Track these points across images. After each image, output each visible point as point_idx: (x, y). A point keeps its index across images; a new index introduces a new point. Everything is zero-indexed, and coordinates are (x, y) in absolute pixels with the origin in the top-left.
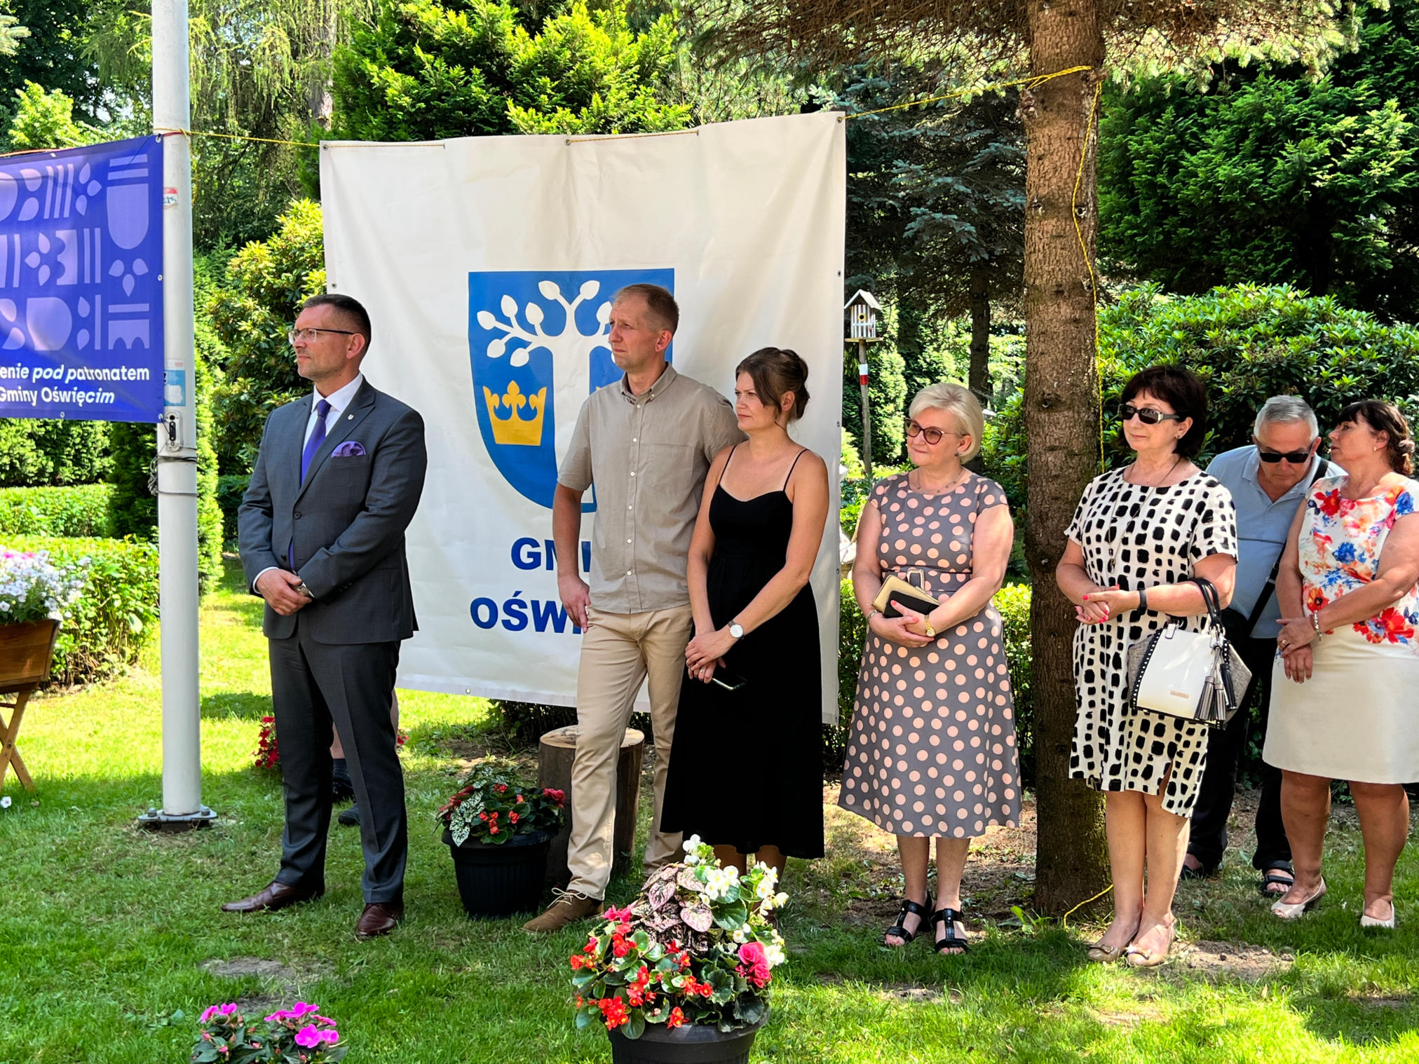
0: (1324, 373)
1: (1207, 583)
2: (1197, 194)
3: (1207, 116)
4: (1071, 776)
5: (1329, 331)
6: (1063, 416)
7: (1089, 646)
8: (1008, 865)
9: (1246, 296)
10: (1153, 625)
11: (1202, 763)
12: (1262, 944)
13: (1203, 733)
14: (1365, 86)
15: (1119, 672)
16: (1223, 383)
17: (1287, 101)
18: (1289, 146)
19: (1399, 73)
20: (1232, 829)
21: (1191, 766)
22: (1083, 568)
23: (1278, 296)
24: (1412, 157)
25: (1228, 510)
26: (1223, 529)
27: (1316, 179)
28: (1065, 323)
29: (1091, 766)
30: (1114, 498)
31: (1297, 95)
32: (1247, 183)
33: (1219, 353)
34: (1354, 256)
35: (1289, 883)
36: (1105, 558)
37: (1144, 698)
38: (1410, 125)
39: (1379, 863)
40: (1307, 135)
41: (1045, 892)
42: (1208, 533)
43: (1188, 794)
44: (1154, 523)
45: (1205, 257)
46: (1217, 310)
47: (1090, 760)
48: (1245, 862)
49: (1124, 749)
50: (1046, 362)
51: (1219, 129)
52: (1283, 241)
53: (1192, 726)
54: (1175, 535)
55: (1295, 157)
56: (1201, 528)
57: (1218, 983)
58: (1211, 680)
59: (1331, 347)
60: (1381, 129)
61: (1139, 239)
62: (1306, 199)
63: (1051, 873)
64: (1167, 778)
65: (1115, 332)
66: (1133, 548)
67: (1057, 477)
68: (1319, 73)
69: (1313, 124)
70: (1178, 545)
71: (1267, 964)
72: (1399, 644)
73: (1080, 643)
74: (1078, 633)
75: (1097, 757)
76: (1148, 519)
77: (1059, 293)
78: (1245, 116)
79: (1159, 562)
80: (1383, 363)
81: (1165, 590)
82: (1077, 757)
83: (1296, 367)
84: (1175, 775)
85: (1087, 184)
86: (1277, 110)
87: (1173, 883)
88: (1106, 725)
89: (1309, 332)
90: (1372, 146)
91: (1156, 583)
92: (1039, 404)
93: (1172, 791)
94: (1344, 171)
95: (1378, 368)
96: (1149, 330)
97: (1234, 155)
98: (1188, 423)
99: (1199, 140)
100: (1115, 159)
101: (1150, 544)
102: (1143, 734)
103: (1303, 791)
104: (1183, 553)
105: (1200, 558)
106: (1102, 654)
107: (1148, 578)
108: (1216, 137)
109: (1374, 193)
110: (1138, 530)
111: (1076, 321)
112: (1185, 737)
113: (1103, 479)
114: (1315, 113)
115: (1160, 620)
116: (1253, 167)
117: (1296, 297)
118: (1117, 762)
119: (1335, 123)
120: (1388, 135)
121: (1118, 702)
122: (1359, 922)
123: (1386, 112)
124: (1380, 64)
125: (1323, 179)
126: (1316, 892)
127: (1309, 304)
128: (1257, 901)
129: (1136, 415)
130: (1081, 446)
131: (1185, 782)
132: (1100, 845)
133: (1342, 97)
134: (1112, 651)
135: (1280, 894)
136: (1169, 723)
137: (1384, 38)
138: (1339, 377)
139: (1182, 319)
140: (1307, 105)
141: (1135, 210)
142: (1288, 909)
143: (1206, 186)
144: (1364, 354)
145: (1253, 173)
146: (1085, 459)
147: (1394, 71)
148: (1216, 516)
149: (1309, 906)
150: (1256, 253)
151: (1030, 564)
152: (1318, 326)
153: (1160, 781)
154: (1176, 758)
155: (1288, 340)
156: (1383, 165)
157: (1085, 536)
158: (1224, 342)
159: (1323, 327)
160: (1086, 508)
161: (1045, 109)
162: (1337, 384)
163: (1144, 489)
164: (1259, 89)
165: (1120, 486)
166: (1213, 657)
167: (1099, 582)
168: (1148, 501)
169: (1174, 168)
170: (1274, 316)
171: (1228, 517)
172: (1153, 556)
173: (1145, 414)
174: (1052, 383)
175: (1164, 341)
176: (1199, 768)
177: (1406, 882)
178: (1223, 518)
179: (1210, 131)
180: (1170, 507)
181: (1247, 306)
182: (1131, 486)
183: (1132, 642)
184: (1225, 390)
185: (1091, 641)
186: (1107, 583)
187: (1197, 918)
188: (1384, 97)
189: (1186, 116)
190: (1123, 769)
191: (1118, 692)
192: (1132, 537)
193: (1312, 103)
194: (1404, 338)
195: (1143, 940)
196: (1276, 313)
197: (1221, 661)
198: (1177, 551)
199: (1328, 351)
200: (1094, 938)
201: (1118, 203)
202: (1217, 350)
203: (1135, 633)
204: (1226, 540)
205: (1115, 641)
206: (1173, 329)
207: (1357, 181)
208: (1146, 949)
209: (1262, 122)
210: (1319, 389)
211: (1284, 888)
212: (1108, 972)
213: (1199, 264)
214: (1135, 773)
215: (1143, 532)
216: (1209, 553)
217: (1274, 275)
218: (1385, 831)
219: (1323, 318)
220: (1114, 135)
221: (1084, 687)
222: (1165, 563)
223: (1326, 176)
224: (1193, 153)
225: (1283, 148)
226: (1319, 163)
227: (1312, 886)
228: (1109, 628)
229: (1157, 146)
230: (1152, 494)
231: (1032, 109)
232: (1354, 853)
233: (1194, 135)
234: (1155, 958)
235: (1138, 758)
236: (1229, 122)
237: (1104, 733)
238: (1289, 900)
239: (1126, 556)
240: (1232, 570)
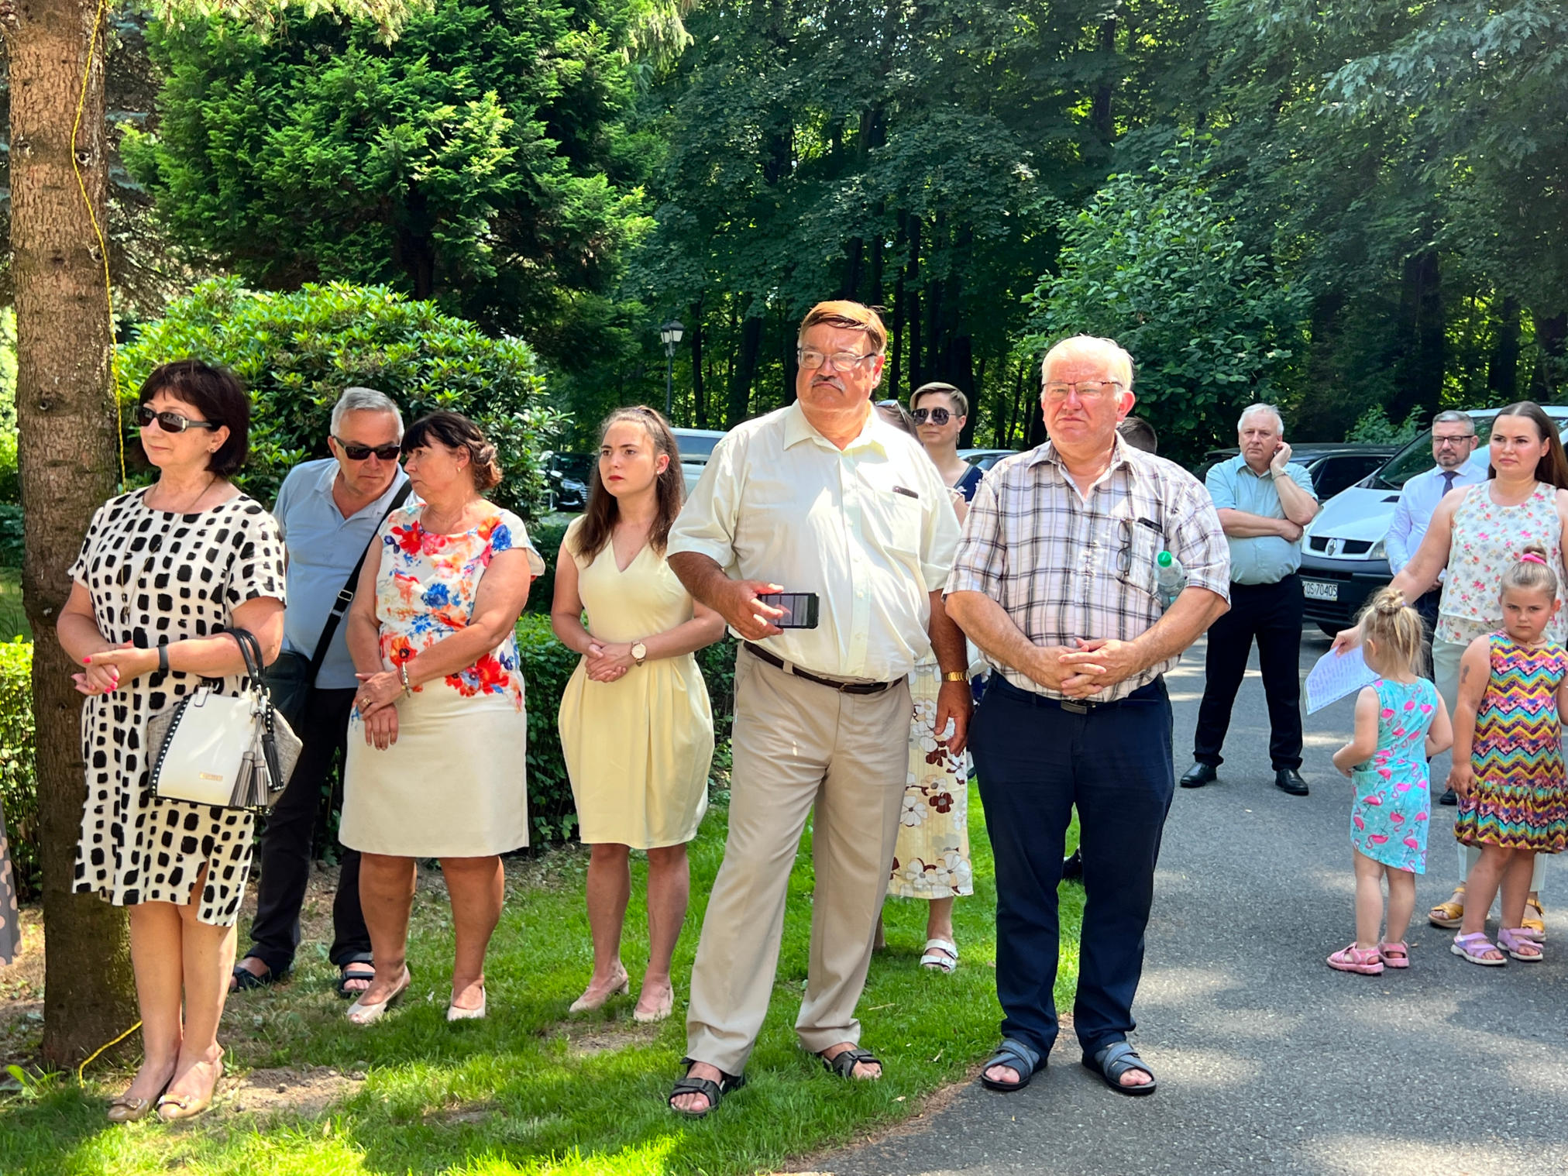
0: (425, 385)
1: (248, 635)
2: (284, 177)
3: (293, 88)
4: (74, 891)
5: (429, 340)
6: (67, 422)
7: (99, 720)
8: (20, 1004)
9: (340, 295)
10: (180, 690)
11: (246, 858)
12: (330, 1064)
13: (247, 820)
14: (462, 74)
15: (135, 752)
16: (314, 394)
17: (380, 81)
18: (384, 131)
19: (498, 64)
20: (310, 917)
21: (232, 863)
22: (92, 621)
23: (375, 298)
24: (514, 156)
25: (272, 543)
26: (267, 566)
27: (414, 171)
28: (68, 300)
29: (101, 875)
30: (129, 527)
31: (391, 75)
32: (339, 168)
33: (309, 360)
34: (457, 256)
35: (369, 978)
36: (117, 604)
37: (165, 785)
38: (510, 122)
39: (470, 943)
40: (403, 120)
41: (56, 1040)
42: (248, 572)
43: (229, 898)
44: (179, 560)
45: (296, 250)
46: (306, 310)
47: (100, 868)
48: (322, 958)
49: (143, 851)
50: (42, 350)
51: (306, 103)
52: (381, 238)
53: (232, 814)
54: (206, 575)
55: (390, 145)
56: (239, 565)
57: (271, 1127)
58: (250, 756)
59: (432, 358)
60: (480, 123)
61: (218, 223)
62: (403, 192)
63: (62, 1014)
64: (201, 882)
65: (190, 330)
66: (152, 592)
67: (61, 500)
68: (392, 33)
69: (409, 110)
70: (210, 588)
71: (335, 1089)
72: (495, 694)
73: (90, 716)
74: (87, 703)
75: (109, 860)
76: (171, 555)
77: (57, 261)
78: (335, 92)
79: (185, 610)
80: (487, 378)
81: (197, 645)
82: (82, 865)
83: (394, 377)
84: (212, 876)
85: (91, 124)
86: (370, 89)
87: (216, 1008)
88: (118, 820)
89: (408, 340)
90: (472, 140)
91: (184, 637)
92: (34, 405)
93: (209, 897)
94: (444, 165)
95: (482, 382)
96: (228, 329)
97: (324, 136)
98: (223, 433)
99: (284, 114)
100: (187, 127)
101: (173, 587)
102: (170, 829)
103: (386, 872)
104: (217, 597)
105: (239, 603)
106: (116, 730)
107: (172, 631)
108: (304, 113)
109: (475, 192)
110: (158, 569)
111: (81, 299)
112: (224, 828)
113: (118, 502)
114: (411, 97)
115: (189, 682)
116: (345, 150)
117: (394, 301)
118: (134, 868)
119: (433, 110)
120: (488, 130)
121: (134, 791)
122: (445, 1016)
123: (485, 104)
124: (479, 52)
125: (422, 172)
126: (399, 986)
127: (409, 308)
128: (331, 1006)
129: (155, 421)
130: (94, 461)
131: (225, 883)
132: (126, 969)
133: (440, 83)
134: (126, 726)
135: (359, 993)
136: (203, 814)
137: (481, 25)
138: (441, 391)
139: (267, 318)
140: (402, 88)
141: (214, 190)
142: (367, 1013)
143: (294, 168)
144: (467, 366)
145: (345, 158)
146: (100, 478)
147: (493, 62)
148: (258, 551)
149: (392, 1004)
150: (352, 249)
151: (29, 614)
152: (417, 334)
153: (191, 886)
154: (214, 855)
155: (386, 347)
156: (484, 162)
157: (91, 576)
158: (314, 347)
159: (424, 336)
160: (95, 539)
161: (30, 18)
162: (439, 398)
163: (168, 516)
164: (349, 63)
165: (138, 512)
166: (253, 727)
167: (109, 636)
168: (173, 531)
169: (257, 144)
170: (370, 320)
171: (273, 552)
172: (178, 602)
173: (165, 420)
174: (52, 380)
175: (247, 342)
176: (243, 863)
177: (501, 957)
178: (267, 552)
179: (296, 105)
180: (200, 539)
181: (340, 306)
182: (151, 512)
183: (153, 713)
184: (317, 401)
185: (102, 713)
186: (119, 638)
187: (255, 1040)
188: (484, 89)
189: (269, 86)
190: (142, 876)
191: (134, 777)
192: (151, 578)
193: (407, 85)
194: (508, 352)
195: (179, 1086)
196: (372, 316)
197: (263, 731)
198: (209, 595)
199: (429, 362)
200: (118, 1091)
201: (191, 179)
202: (306, 355)
203: (157, 701)
204: (271, 580)
205: (131, 713)
206: (256, 329)
207: (458, 177)
208: (183, 1096)
209: (354, 101)
210: (420, 403)
211: (363, 984)
212: (133, 1135)
213: (291, 258)
214: (160, 879)
215: (164, 571)
216: (249, 596)
217: (372, 275)
218: (477, 909)
219: (423, 325)
220: (186, 99)
221: (92, 774)
222: (194, 610)
223: (425, 169)
224: (278, 129)
225: (377, 133)
226: (418, 153)
227: (394, 980)
228: (123, 697)
229: (236, 117)
230: (177, 523)
231: (11, 17)
232: (447, 929)
233: (278, 108)
234: (194, 1105)
235: (163, 860)
236: (316, 97)
237: (117, 831)
238: (369, 1001)
239: (143, 602)
240: (278, 616)
